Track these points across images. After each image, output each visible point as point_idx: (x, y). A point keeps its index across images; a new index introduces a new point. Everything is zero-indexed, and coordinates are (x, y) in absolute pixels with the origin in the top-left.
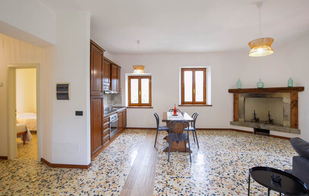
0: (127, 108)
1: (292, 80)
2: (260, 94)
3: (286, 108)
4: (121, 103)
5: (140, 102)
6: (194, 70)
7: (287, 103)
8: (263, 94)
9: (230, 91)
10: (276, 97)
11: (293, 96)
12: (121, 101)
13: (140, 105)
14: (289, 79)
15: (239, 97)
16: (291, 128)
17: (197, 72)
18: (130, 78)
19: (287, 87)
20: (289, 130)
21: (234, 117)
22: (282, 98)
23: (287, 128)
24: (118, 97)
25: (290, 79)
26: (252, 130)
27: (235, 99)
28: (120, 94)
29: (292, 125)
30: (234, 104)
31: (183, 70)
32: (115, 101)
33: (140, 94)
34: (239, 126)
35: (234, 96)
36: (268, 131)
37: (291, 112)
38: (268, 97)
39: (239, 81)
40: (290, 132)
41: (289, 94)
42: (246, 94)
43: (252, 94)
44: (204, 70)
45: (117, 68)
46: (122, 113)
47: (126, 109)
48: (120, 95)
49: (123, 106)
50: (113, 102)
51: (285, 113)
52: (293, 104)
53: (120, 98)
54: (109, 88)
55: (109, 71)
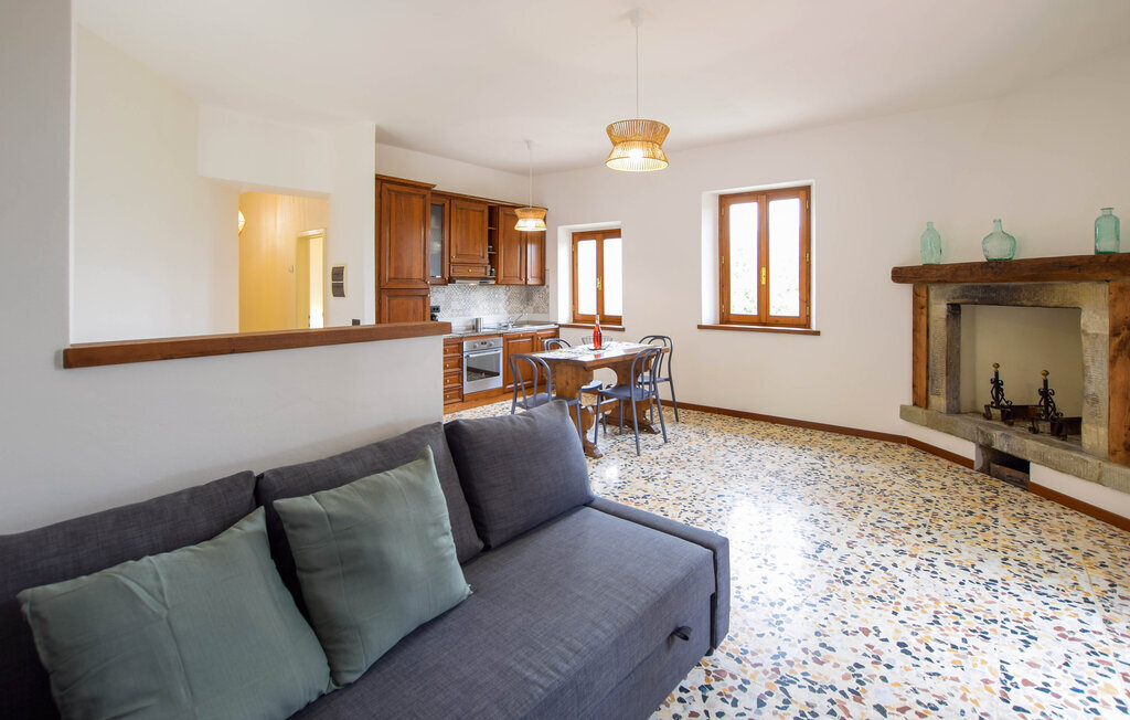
0: (560, 326)
1: (1117, 221)
2: (999, 288)
3: (1093, 361)
4: (548, 312)
5: (601, 311)
6: (764, 197)
7: (1097, 335)
8: (1007, 288)
9: (899, 275)
10: (1055, 302)
11: (1115, 300)
12: (548, 305)
13: (600, 319)
14: (1100, 214)
15: (932, 300)
16: (1108, 460)
17: (775, 206)
18: (577, 237)
19: (1093, 253)
20: (1097, 472)
21: (914, 386)
22: (1077, 310)
23: (1087, 458)
24: (541, 296)
25: (1108, 213)
26: (968, 450)
27: (920, 308)
28: (545, 287)
29: (1114, 445)
30: (914, 331)
31: (725, 201)
34: (927, 426)
35: (916, 295)
36: (1024, 466)
37: (1111, 378)
38: (1025, 302)
39: (930, 230)
40: (1099, 481)
41: (1104, 288)
42: (953, 287)
43: (973, 287)
44: (804, 192)
47: (557, 330)
48: (545, 290)
49: (551, 320)
51: (1090, 382)
52: (1117, 340)
53: (546, 299)
54: (489, 269)
55: (486, 228)
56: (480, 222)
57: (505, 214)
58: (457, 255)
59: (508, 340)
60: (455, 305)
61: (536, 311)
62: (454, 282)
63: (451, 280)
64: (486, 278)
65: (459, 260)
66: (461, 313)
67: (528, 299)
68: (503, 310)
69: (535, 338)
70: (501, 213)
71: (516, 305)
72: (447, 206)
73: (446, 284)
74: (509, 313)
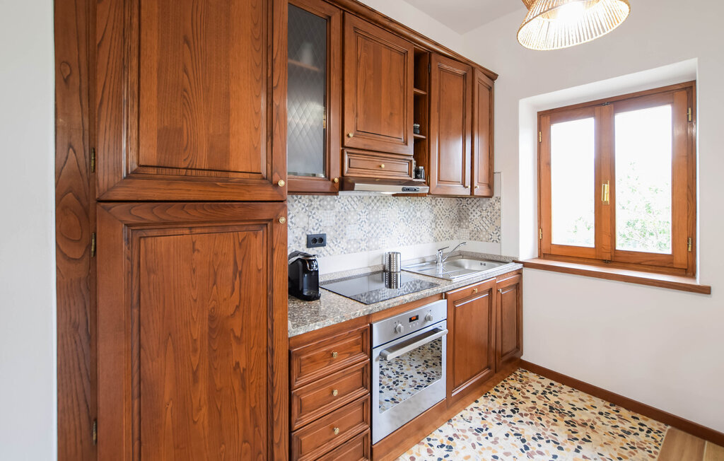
0: (526, 265)
4: (498, 241)
5: (606, 241)
12: (499, 228)
13: (607, 257)
18: (547, 117)
24: (484, 214)
28: (492, 200)
32: (472, 227)
33: (607, 198)
45: (465, 76)
46: (490, 291)
47: (519, 272)
48: (492, 205)
49: (506, 252)
50: (464, 233)
53: (495, 219)
54: (414, 166)
55: (412, 90)
56: (398, 75)
57: (441, 69)
58: (358, 133)
59: (455, 302)
60: (353, 231)
61: (475, 236)
62: (351, 188)
63: (345, 184)
64: (410, 183)
65: (360, 143)
66: (363, 245)
67: (461, 218)
68: (427, 237)
69: (494, 292)
70: (434, 66)
71: (445, 227)
72: (336, 22)
73: (334, 193)
74: (436, 240)
